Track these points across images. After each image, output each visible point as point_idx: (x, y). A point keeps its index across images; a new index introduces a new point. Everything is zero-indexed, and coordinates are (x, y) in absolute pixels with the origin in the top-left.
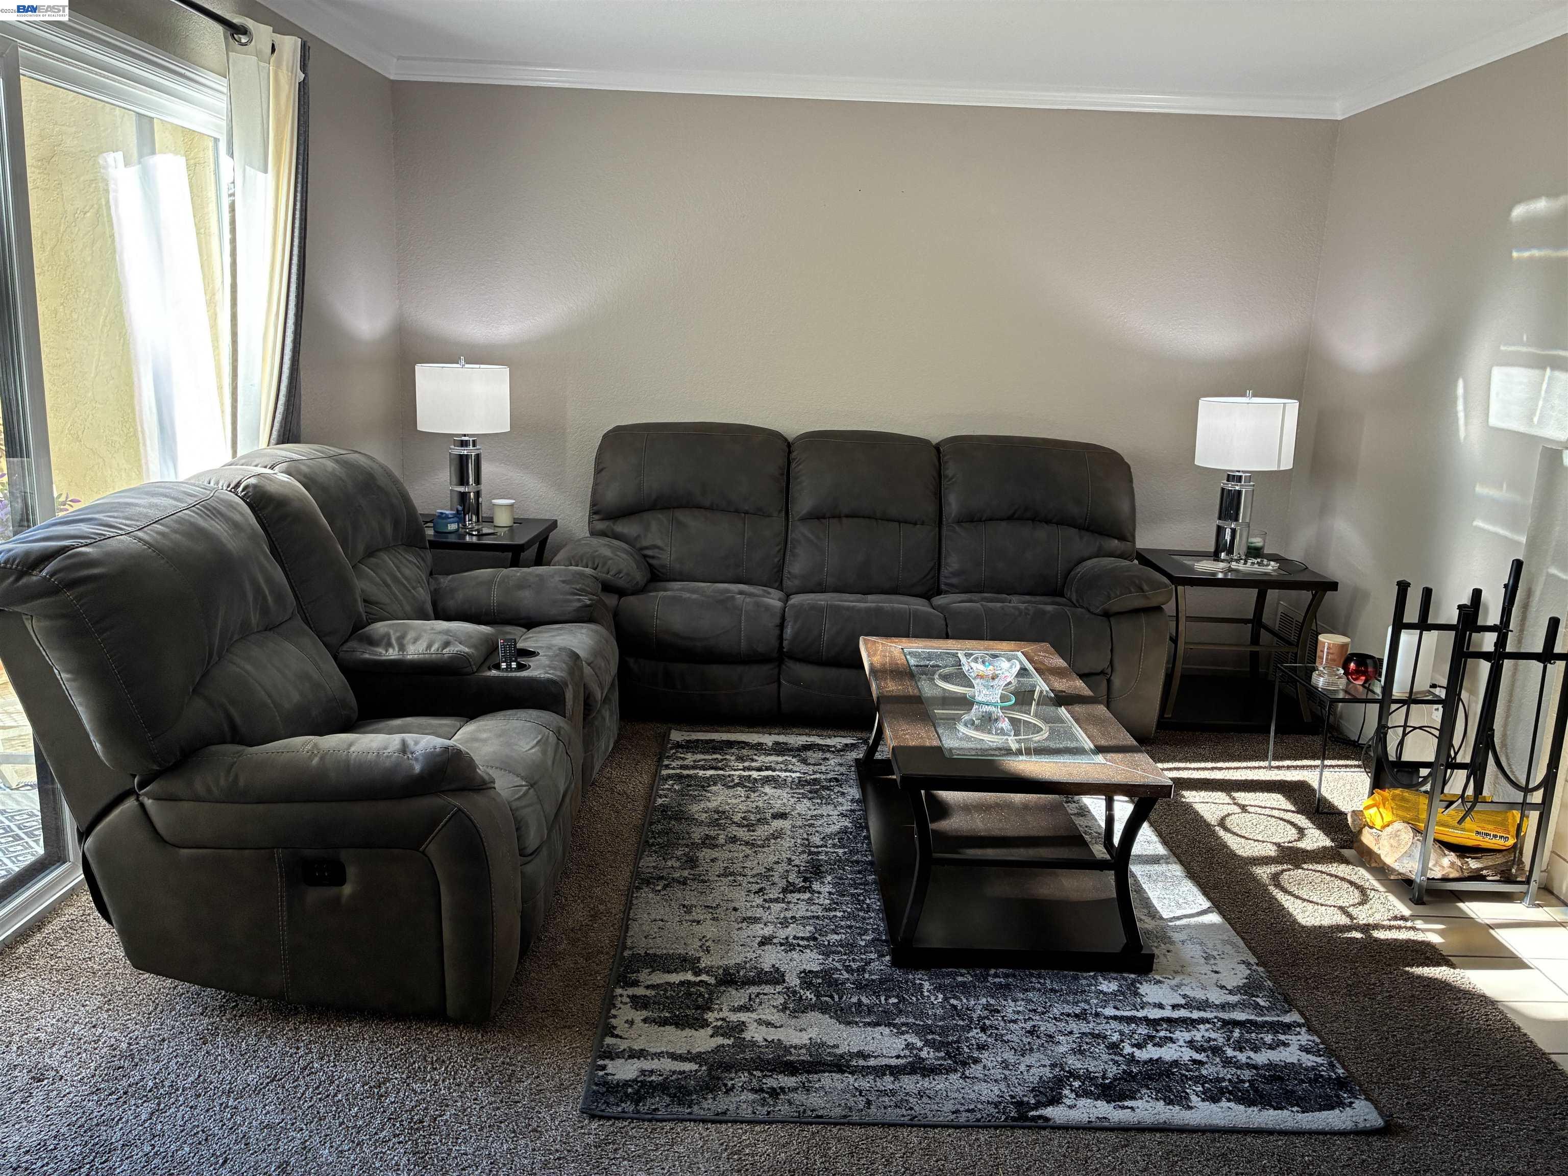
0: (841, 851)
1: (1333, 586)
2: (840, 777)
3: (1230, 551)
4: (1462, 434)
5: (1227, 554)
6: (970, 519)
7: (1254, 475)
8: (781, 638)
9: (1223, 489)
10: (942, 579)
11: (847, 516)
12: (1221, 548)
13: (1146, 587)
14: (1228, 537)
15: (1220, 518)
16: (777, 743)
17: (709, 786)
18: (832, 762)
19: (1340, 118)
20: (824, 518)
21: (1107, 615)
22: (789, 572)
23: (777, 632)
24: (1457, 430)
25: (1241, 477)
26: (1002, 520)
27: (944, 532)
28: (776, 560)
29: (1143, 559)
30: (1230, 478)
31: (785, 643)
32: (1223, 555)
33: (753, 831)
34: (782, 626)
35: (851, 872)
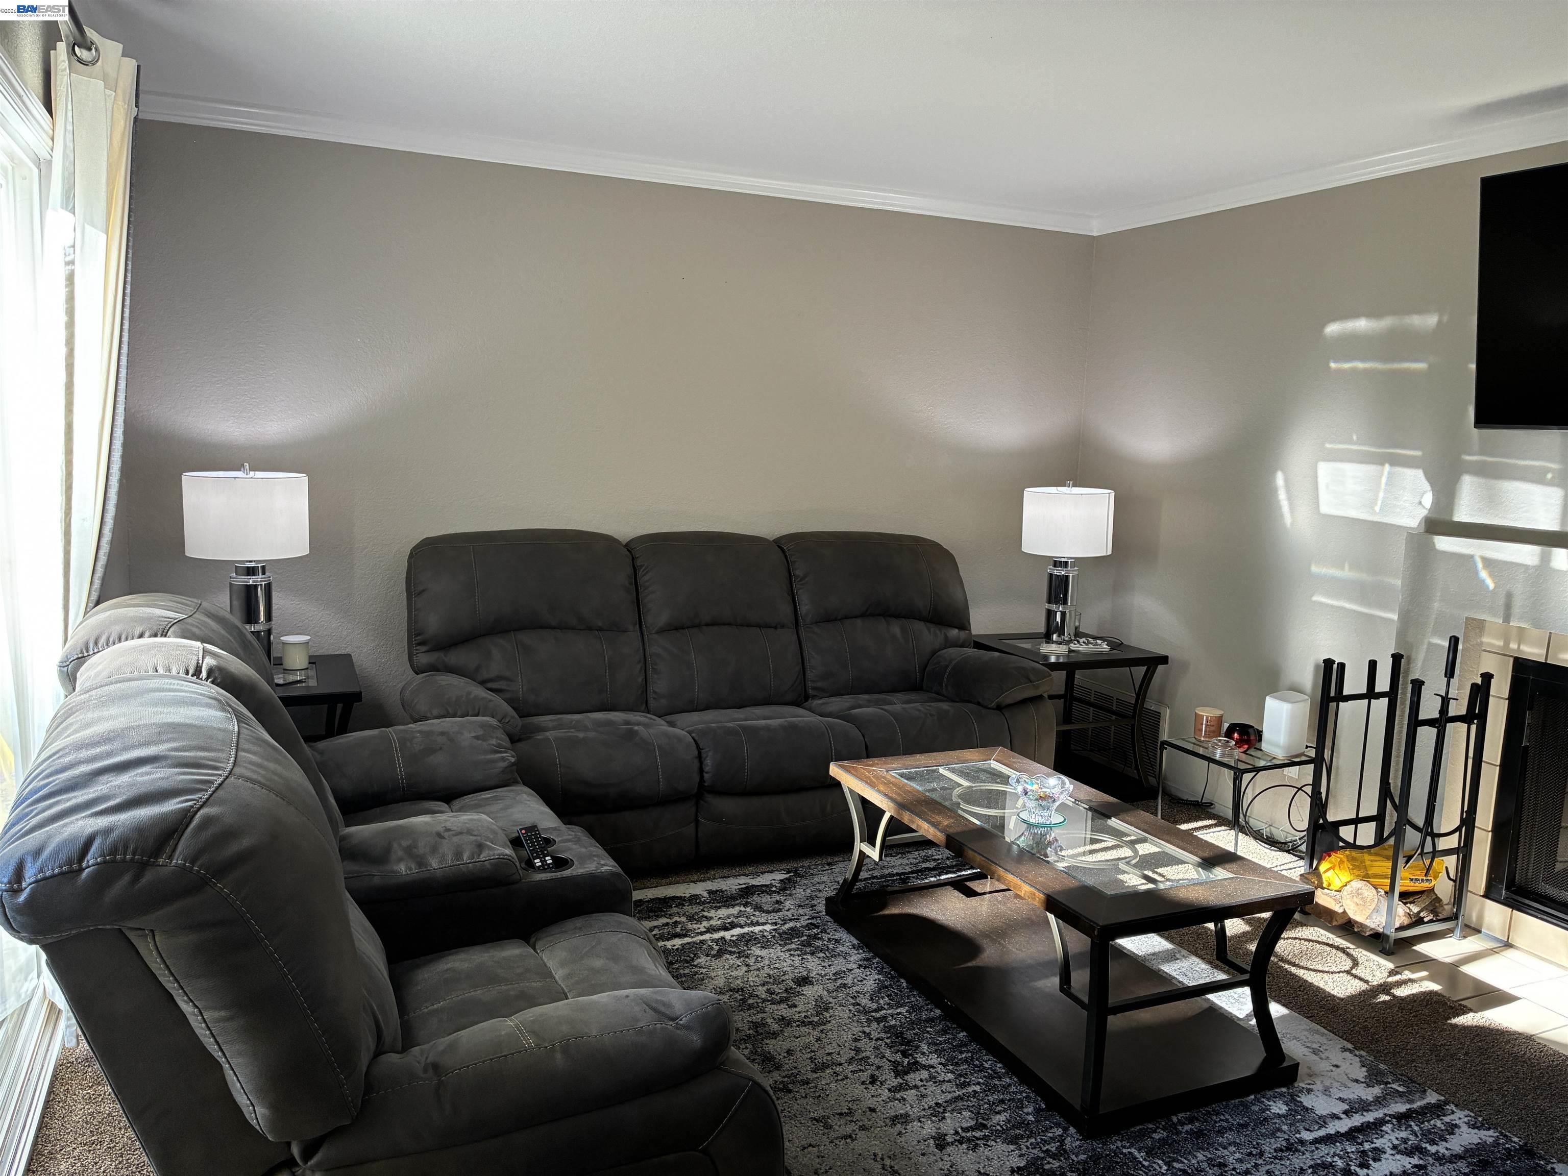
0: (903, 1010)
1: (1164, 660)
2: (814, 921)
3: (1061, 631)
4: (1288, 519)
5: (1059, 636)
6: (828, 619)
7: (1078, 561)
8: (701, 771)
9: (1051, 575)
10: (809, 684)
11: (707, 625)
12: (1052, 630)
13: (1032, 677)
14: (1058, 619)
15: (1049, 602)
16: (710, 892)
17: (693, 960)
18: (788, 904)
19: (1095, 234)
20: (683, 628)
21: (999, 708)
22: (655, 692)
23: (696, 764)
24: (1282, 516)
25: (1067, 562)
26: (856, 617)
27: (803, 635)
28: (640, 680)
29: (978, 645)
30: (1057, 563)
31: (706, 776)
32: (1055, 637)
33: (795, 1006)
34: (700, 757)
35: (937, 1033)
